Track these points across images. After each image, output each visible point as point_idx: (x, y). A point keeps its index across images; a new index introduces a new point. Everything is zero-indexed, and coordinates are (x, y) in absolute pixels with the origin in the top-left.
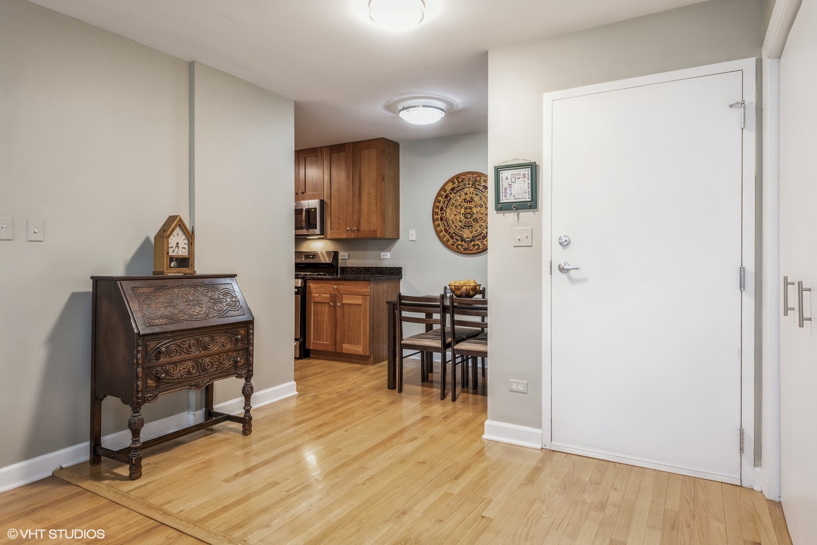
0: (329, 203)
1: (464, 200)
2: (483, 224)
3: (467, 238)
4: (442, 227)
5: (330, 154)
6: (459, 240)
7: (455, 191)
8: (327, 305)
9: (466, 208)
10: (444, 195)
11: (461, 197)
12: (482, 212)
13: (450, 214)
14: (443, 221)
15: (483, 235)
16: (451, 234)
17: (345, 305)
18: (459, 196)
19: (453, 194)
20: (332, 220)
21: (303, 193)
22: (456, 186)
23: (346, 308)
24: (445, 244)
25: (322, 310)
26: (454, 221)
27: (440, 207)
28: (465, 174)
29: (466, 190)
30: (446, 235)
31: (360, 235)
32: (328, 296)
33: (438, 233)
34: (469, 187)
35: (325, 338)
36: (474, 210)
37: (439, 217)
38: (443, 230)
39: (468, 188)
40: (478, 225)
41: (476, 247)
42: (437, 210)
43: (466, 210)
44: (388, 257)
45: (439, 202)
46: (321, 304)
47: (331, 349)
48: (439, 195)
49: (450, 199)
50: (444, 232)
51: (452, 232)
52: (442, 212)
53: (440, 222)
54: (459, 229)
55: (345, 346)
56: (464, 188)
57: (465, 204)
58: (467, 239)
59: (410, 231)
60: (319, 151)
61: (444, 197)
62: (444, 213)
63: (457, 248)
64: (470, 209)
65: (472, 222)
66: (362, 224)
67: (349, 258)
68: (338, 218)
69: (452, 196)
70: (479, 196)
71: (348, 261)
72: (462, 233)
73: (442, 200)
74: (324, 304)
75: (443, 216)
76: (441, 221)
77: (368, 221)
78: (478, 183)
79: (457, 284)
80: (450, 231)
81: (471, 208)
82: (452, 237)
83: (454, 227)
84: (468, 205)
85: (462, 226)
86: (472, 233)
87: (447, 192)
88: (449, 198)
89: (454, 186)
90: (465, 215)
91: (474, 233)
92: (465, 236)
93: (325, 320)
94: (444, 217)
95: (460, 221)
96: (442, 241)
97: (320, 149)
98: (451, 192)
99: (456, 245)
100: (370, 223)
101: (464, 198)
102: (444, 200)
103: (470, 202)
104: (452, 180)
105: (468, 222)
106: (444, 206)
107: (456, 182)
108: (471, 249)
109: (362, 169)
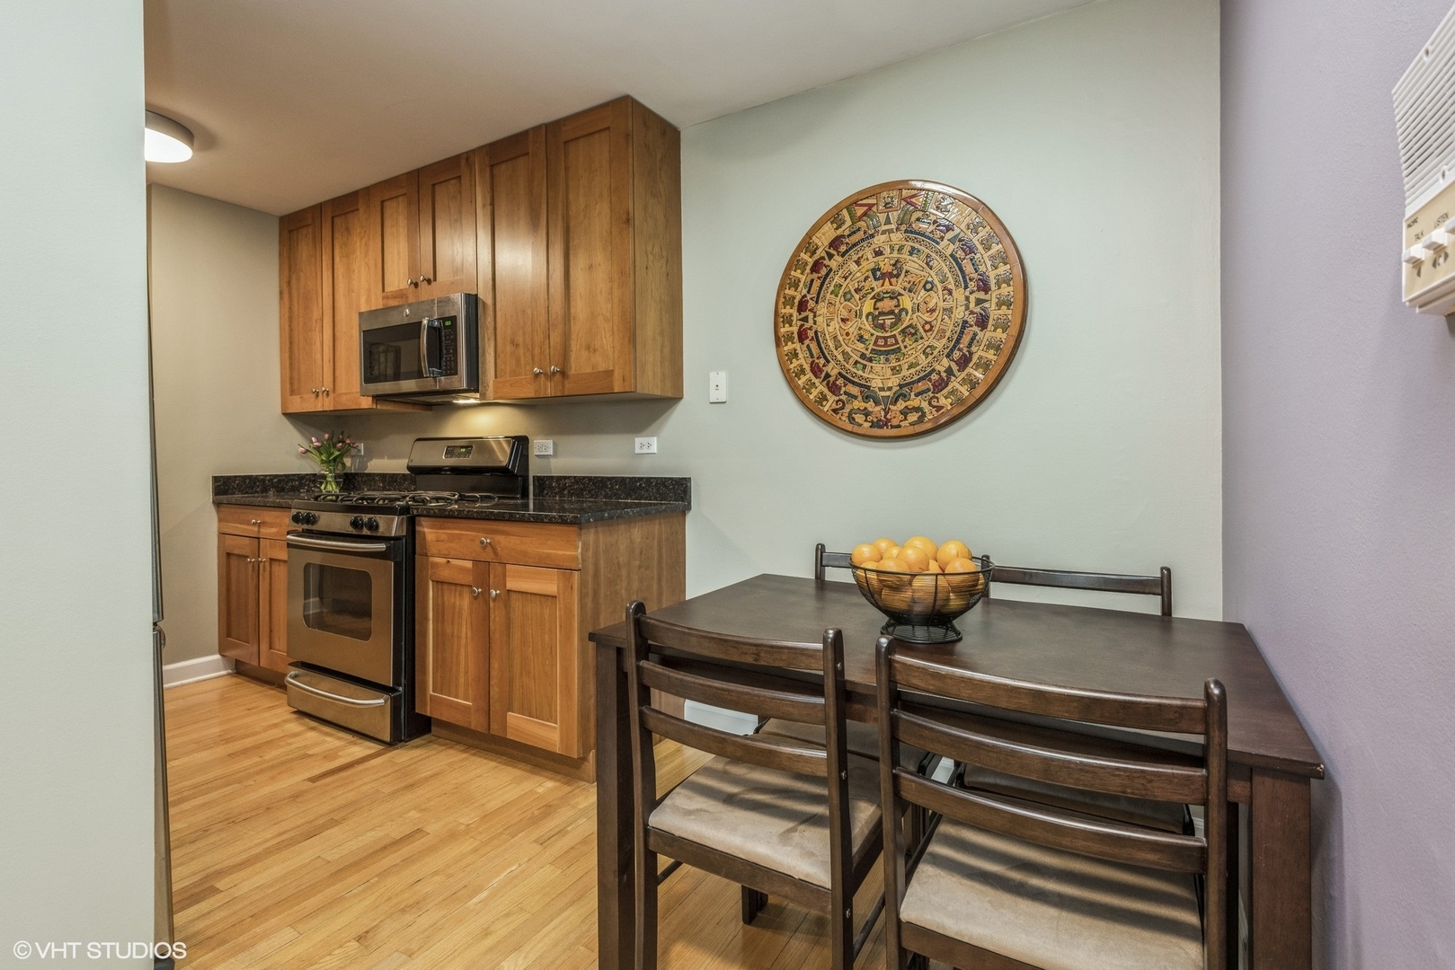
0: (489, 302)
1: (874, 271)
2: (936, 344)
3: (882, 389)
4: (803, 361)
5: (492, 166)
6: (856, 397)
7: (843, 248)
8: (466, 590)
9: (878, 298)
10: (811, 261)
11: (864, 263)
12: (931, 305)
13: (827, 320)
14: (807, 342)
15: (934, 377)
16: (832, 379)
17: (514, 596)
18: (858, 262)
19: (836, 257)
20: (499, 351)
21: (429, 282)
22: (847, 233)
23: (516, 603)
24: (813, 410)
25: (454, 606)
26: (840, 338)
27: (796, 301)
28: (875, 191)
29: (879, 240)
30: (817, 381)
31: (570, 388)
32: (469, 564)
33: (790, 378)
34: (890, 231)
35: (461, 689)
36: (907, 302)
37: (795, 329)
38: (807, 367)
39: (884, 232)
40: (920, 346)
41: (913, 417)
42: (788, 310)
43: (879, 304)
44: (654, 449)
45: (796, 285)
46: (453, 587)
47: (476, 722)
48: (794, 263)
49: (827, 275)
50: (810, 375)
51: (834, 373)
52: (804, 314)
53: (797, 345)
54: (856, 362)
55: (514, 718)
56: (872, 236)
57: (875, 284)
58: (883, 394)
59: (713, 375)
60: (463, 162)
61: (808, 268)
62: (811, 316)
63: (851, 419)
64: (891, 298)
65: (900, 338)
66: (573, 356)
67: (555, 454)
68: (512, 342)
69: (833, 264)
70: (923, 256)
71: (552, 461)
72: (865, 375)
73: (803, 278)
74: (458, 588)
75: (807, 325)
76: (801, 340)
77: (588, 348)
78: (919, 214)
79: (889, 565)
80: (828, 369)
81: (894, 296)
82: (834, 388)
83: (840, 357)
84: (887, 287)
85: (868, 353)
86: (899, 372)
87: (820, 253)
88: (824, 271)
89: (839, 232)
90: (874, 317)
91: (905, 373)
92: (876, 383)
93: (463, 635)
94: (810, 329)
95: (861, 339)
96: (803, 402)
97: (467, 159)
98: (832, 251)
99: (847, 410)
100: (595, 351)
101: (872, 266)
102: (811, 277)
103: (890, 275)
104: (834, 217)
105: (885, 338)
106: (809, 297)
107: (847, 218)
108: (895, 422)
109: (571, 197)
